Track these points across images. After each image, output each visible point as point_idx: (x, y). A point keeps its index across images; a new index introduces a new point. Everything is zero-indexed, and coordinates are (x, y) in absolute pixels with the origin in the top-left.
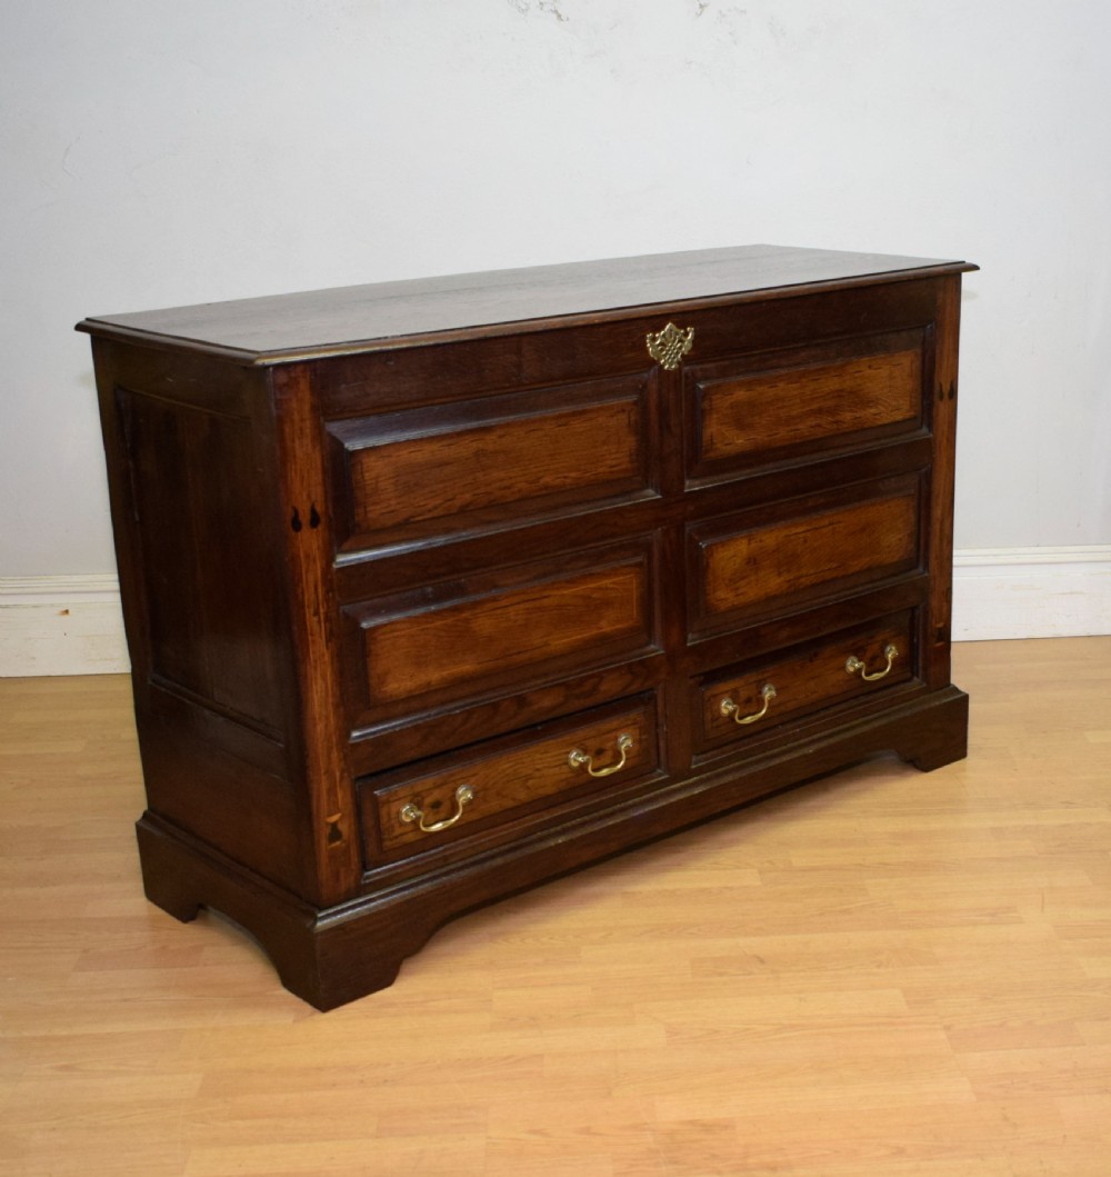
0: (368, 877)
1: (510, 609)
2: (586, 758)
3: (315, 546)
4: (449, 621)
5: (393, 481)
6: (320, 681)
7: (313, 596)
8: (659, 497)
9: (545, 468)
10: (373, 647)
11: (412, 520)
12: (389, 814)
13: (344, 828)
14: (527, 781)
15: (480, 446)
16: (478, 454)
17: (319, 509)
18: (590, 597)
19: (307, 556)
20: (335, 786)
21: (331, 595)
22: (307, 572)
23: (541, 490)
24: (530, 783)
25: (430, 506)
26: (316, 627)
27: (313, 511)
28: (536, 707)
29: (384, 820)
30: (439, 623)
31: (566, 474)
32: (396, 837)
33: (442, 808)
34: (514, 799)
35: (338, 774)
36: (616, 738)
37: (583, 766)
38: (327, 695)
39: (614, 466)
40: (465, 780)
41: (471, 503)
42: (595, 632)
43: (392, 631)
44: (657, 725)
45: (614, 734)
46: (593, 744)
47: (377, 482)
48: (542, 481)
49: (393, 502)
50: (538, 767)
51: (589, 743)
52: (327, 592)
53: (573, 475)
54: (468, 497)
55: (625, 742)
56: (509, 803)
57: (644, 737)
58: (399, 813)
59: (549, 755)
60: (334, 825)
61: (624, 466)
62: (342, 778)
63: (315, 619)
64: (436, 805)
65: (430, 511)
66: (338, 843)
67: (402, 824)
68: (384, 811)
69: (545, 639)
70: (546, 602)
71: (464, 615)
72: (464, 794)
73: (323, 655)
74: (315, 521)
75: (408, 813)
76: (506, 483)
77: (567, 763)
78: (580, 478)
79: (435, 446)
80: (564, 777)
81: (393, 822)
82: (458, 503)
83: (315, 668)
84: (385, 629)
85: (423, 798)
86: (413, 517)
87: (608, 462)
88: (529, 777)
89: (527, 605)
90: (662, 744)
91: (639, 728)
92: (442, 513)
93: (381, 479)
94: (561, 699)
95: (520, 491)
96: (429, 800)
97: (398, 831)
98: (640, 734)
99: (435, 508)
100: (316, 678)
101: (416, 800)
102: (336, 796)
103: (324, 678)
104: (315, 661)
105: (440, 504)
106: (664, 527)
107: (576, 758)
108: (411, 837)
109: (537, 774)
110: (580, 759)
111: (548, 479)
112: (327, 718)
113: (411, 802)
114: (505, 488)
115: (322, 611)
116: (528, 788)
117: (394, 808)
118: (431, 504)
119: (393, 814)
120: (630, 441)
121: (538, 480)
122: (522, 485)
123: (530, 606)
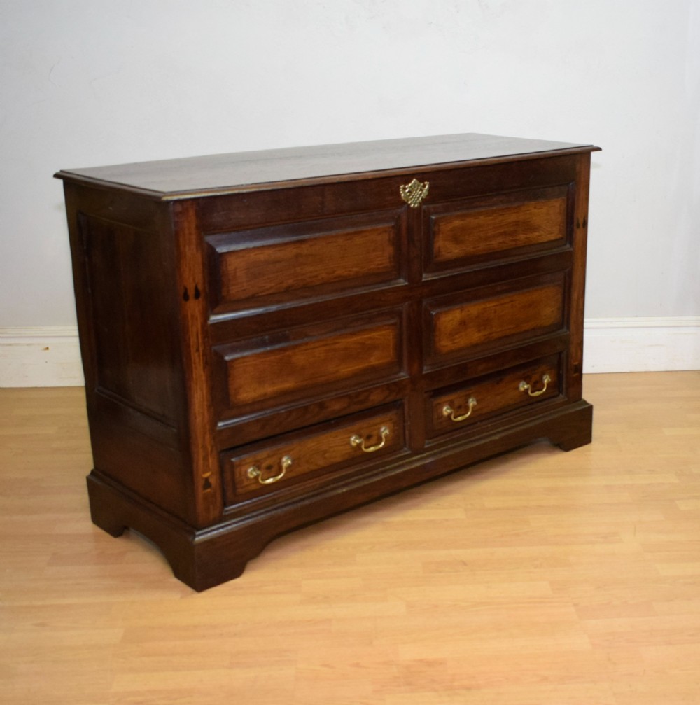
0: (227, 511)
2: (361, 440)
3: (197, 310)
4: (279, 356)
5: (246, 271)
6: (199, 392)
7: (195, 340)
8: (407, 283)
9: (338, 265)
10: (232, 372)
11: (257, 295)
12: (240, 473)
13: (213, 481)
15: (299, 251)
16: (297, 256)
17: (200, 287)
18: (364, 344)
19: (192, 316)
20: (208, 455)
21: (206, 339)
22: (192, 326)
23: (336, 278)
24: (327, 455)
25: (268, 287)
26: (197, 360)
27: (196, 289)
28: (331, 409)
29: (237, 476)
30: (272, 358)
31: (351, 269)
32: (245, 486)
33: (272, 469)
34: (317, 465)
35: (209, 448)
36: (379, 429)
37: (360, 445)
38: (204, 400)
39: (380, 265)
40: (287, 453)
41: (292, 285)
42: (366, 364)
43: (244, 362)
44: (404, 421)
45: (376, 427)
46: (365, 432)
47: (236, 273)
48: (337, 273)
49: (245, 284)
50: (331, 445)
51: (362, 431)
53: (355, 269)
54: (290, 282)
55: (385, 431)
56: (314, 467)
57: (396, 428)
58: (246, 472)
59: (338, 438)
60: (207, 480)
61: (385, 265)
62: (212, 451)
63: (197, 354)
64: (269, 468)
65: (267, 290)
66: (209, 490)
67: (248, 479)
68: (237, 471)
69: (337, 368)
70: (337, 346)
71: (288, 353)
72: (286, 462)
73: (202, 376)
74: (197, 295)
75: (252, 472)
76: (315, 274)
77: (349, 443)
78: (358, 272)
79: (271, 251)
80: (347, 451)
81: (243, 477)
82: (285, 285)
83: (197, 384)
84: (239, 361)
85: (262, 463)
86: (257, 293)
87: (377, 262)
88: (325, 452)
89: (325, 348)
90: (407, 433)
91: (394, 423)
92: (275, 292)
93: (238, 270)
94: (346, 405)
95: (323, 278)
96: (265, 465)
97: (246, 483)
98: (394, 427)
99: (271, 288)
100: (197, 390)
101: (258, 464)
102: (209, 461)
103: (202, 390)
104: (196, 380)
105: (274, 286)
106: (410, 302)
107: (355, 441)
108: (254, 487)
109: (331, 450)
110: (357, 441)
111: (339, 272)
112: (204, 414)
113: (254, 465)
114: (314, 277)
115: (201, 349)
116: (326, 458)
117: (243, 469)
118: (269, 285)
119: (243, 473)
120: (390, 250)
121: (334, 272)
122: (324, 275)
123: (327, 348)
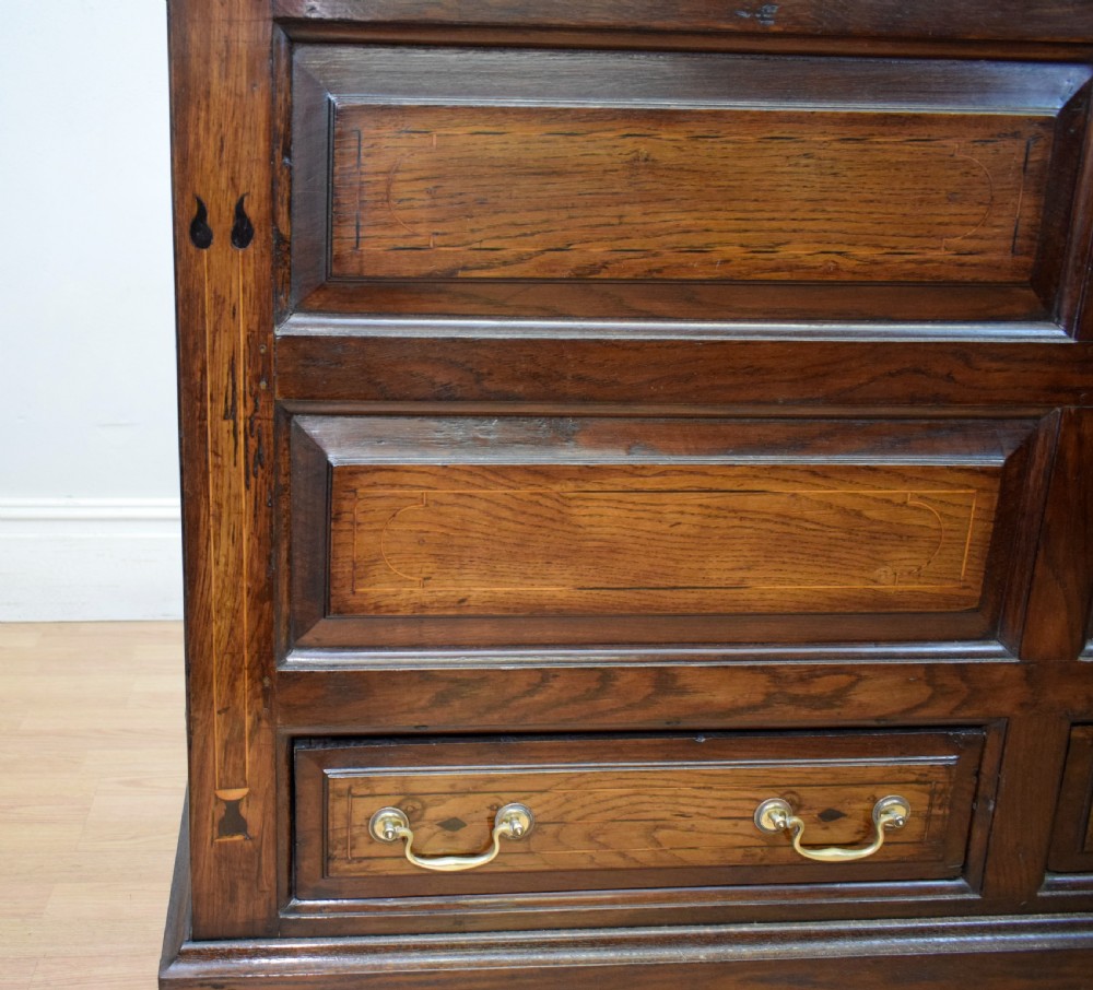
0: (296, 910)
1: (666, 498)
2: (795, 820)
3: (237, 284)
4: (524, 492)
5: (430, 185)
6: (225, 542)
7: (225, 381)
8: (1072, 341)
9: (795, 225)
10: (346, 505)
11: (461, 274)
12: (348, 818)
13: (252, 815)
14: (657, 828)
15: (644, 149)
16: (635, 164)
17: (252, 210)
18: (859, 514)
19: (219, 301)
20: (242, 739)
21: (263, 385)
22: (215, 331)
23: (777, 269)
24: (662, 834)
25: (507, 254)
26: (227, 444)
27: (240, 212)
28: (697, 699)
29: (337, 822)
30: (498, 492)
31: (845, 249)
32: (360, 860)
33: (460, 833)
34: (623, 855)
35: (248, 720)
36: (875, 800)
37: (788, 833)
38: (239, 573)
39: (971, 254)
40: (521, 795)
41: (605, 265)
42: (858, 585)
43: (393, 486)
44: (975, 797)
45: (866, 791)
46: (819, 799)
47: (389, 184)
48: (786, 253)
49: (421, 229)
50: (684, 809)
51: (806, 793)
52: (258, 379)
53: (863, 252)
54: (597, 251)
55: (894, 811)
56: (611, 859)
57: (936, 811)
58: (370, 819)
59: (714, 794)
60: (233, 806)
61: (994, 257)
62: (255, 730)
63: (227, 425)
64: (452, 825)
65: (505, 263)
66: (238, 838)
67: (373, 839)
68: (338, 807)
69: (740, 574)
70: (753, 502)
71: (557, 488)
72: (514, 820)
73: (238, 497)
74: (242, 233)
75: (388, 823)
76: (698, 240)
77: (752, 819)
78: (875, 263)
79: (535, 132)
80: (739, 841)
81: (356, 831)
82: (575, 259)
83: (219, 519)
84: (376, 477)
85: (424, 807)
86: (464, 268)
87: (957, 241)
88: (659, 824)
89: (705, 499)
90: (978, 834)
91: (932, 794)
92: (530, 275)
93: (399, 176)
94: (758, 698)
95: (726, 261)
96: (436, 812)
97: (364, 850)
98: (931, 805)
99: (520, 259)
100: (218, 535)
101: (409, 805)
102: (243, 757)
103: (235, 539)
104: (219, 505)
105: (530, 256)
106: (1073, 408)
107: (773, 815)
108: (389, 867)
109: (683, 823)
110: (779, 819)
111: (796, 251)
112: (235, 613)
113: (398, 806)
114: (693, 250)
115: (241, 412)
116: (659, 844)
117: (362, 807)
118: (511, 249)
119: (358, 819)
120: (1022, 208)
121: (773, 247)
122: (733, 251)
123: (714, 500)
